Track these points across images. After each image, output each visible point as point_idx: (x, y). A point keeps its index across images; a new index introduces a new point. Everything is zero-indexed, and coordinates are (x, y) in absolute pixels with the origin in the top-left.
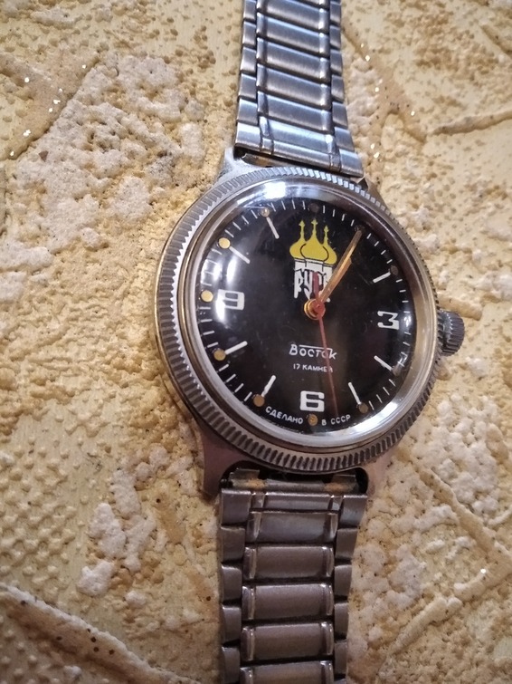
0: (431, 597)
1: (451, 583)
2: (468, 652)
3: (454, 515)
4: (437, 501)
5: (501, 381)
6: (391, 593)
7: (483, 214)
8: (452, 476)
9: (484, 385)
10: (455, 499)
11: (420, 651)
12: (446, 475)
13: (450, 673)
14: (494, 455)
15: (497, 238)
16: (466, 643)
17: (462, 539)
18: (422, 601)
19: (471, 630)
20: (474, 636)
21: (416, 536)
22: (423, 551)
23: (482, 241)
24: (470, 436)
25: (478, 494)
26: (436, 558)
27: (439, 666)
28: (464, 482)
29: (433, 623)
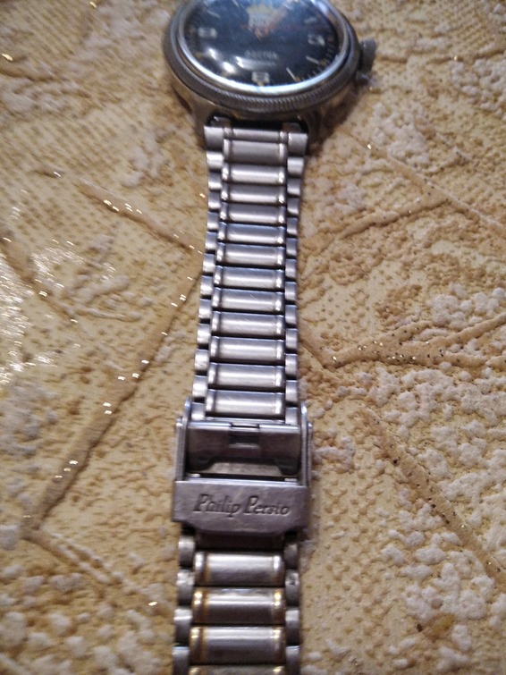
0: (373, 211)
1: (391, 205)
2: (407, 245)
3: (388, 165)
4: (375, 157)
5: (425, 94)
6: (338, 205)
7: (404, 12)
8: (385, 144)
9: (412, 96)
10: (389, 157)
11: (362, 240)
12: (380, 142)
13: (389, 255)
14: (424, 133)
15: (416, 22)
16: (404, 240)
17: (399, 179)
18: (364, 213)
19: (410, 233)
20: (412, 236)
21: (358, 176)
22: (363, 184)
23: (404, 25)
24: (400, 122)
25: (410, 155)
26: (376, 189)
27: (380, 250)
28: (397, 146)
29: (374, 224)
